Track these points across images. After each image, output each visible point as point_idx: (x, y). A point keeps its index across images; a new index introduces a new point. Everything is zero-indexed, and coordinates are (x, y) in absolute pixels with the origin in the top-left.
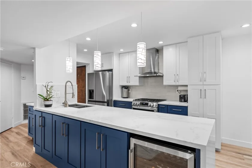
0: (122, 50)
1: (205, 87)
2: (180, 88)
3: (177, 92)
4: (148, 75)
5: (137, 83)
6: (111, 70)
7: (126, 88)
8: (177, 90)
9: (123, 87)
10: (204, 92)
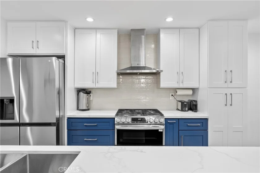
0: (90, 20)
3: (171, 98)
4: (128, 71)
6: (62, 57)
7: (87, 92)
8: (171, 94)
9: (79, 91)
10: (229, 97)
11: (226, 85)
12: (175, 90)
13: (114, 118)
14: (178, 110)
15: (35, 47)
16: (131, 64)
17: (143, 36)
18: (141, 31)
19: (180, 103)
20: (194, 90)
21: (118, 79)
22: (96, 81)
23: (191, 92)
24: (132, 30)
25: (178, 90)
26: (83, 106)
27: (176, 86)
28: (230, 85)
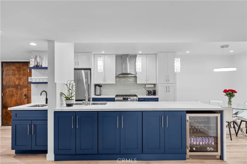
1: (169, 85)
2: (147, 86)
3: (144, 89)
4: (120, 76)
5: (114, 82)
6: (90, 69)
7: (100, 86)
8: (143, 87)
9: (96, 85)
10: (168, 88)
11: (166, 82)
12: (145, 85)
13: (115, 98)
14: (147, 95)
15: (77, 65)
16: (123, 72)
17: (128, 58)
18: (127, 55)
19: (147, 91)
20: (155, 85)
21: (116, 79)
22: (105, 80)
23: (153, 86)
24: (123, 55)
25: (146, 85)
26: (98, 93)
27: (145, 83)
28: (169, 82)
